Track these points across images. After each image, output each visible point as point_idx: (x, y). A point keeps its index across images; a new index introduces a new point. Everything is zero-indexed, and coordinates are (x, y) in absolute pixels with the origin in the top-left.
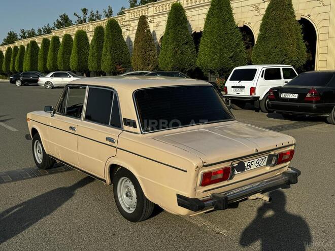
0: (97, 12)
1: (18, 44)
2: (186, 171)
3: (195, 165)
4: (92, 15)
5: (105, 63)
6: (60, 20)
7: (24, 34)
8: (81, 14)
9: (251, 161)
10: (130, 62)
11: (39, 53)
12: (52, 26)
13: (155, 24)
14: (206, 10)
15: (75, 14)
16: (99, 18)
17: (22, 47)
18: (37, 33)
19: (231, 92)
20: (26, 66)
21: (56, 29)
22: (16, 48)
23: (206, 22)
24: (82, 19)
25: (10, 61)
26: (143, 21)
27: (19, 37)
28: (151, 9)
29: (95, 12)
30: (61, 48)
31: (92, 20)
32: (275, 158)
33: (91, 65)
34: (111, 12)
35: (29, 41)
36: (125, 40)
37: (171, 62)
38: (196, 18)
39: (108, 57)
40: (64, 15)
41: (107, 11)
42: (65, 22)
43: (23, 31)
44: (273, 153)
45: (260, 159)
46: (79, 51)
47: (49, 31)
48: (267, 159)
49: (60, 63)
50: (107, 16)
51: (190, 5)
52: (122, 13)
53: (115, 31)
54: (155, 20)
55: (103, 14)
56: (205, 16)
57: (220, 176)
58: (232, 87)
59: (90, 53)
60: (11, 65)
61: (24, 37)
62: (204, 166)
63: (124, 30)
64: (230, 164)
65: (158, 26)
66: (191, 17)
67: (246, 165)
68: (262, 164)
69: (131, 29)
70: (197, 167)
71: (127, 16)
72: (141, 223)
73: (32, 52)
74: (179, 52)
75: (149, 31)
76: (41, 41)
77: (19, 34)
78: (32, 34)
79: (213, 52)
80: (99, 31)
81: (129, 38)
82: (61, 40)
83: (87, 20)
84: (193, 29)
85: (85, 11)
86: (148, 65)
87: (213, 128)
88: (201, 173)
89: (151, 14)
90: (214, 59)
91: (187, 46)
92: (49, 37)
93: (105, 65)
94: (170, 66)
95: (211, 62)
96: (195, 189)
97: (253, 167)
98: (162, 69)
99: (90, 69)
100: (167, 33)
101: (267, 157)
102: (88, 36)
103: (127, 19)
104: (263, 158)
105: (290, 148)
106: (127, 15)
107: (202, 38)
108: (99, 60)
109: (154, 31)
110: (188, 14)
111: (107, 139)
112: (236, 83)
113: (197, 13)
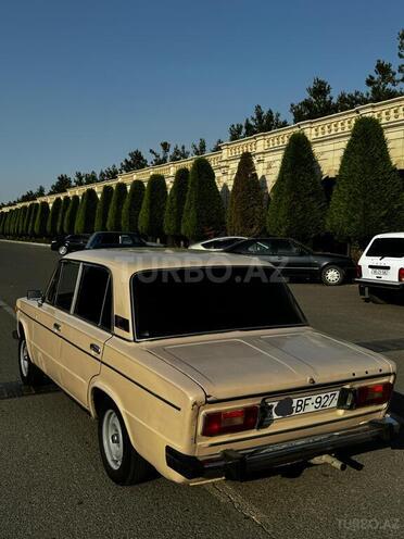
0: (183, 148)
1: (70, 193)
2: (179, 409)
3: (192, 399)
4: (177, 152)
5: (187, 223)
6: (129, 159)
7: (81, 179)
8: (160, 151)
9: (303, 399)
10: (224, 223)
11: (99, 207)
12: (118, 167)
13: (266, 166)
14: (343, 143)
15: (151, 151)
16: (185, 156)
17: (76, 197)
18: (98, 177)
19: (368, 275)
20: (78, 226)
21: (124, 172)
22: (67, 198)
23: (342, 162)
24: (161, 157)
25: (57, 217)
26: (246, 161)
27: (74, 184)
28: (260, 143)
29: (180, 148)
30: (127, 200)
31: (174, 159)
32: (351, 396)
33: (168, 226)
34: (203, 147)
35: (84, 189)
36: (220, 189)
37: (286, 223)
38: (330, 155)
39: (192, 214)
40: (136, 152)
41: (198, 147)
42: (137, 162)
43: (79, 175)
44: (348, 387)
45: (323, 396)
46: (152, 205)
47: (113, 175)
48: (337, 397)
49: (125, 222)
50: (197, 153)
51: (320, 135)
52: (218, 149)
53: (205, 175)
54: (266, 159)
55: (191, 150)
56: (341, 153)
57: (239, 421)
58: (370, 267)
59: (167, 208)
60: (59, 224)
61: (80, 184)
62: (207, 402)
63: (218, 174)
64: (259, 402)
65: (269, 167)
66: (322, 153)
67: (295, 404)
68: (327, 404)
69: (230, 172)
70: (195, 403)
71: (225, 154)
72: (130, 488)
73: (88, 205)
74: (300, 208)
75: (256, 175)
76: (101, 190)
77: (73, 178)
78: (92, 179)
79: (353, 209)
80: (182, 175)
81: (225, 186)
82: (129, 188)
83: (168, 159)
84: (325, 173)
85: (165, 146)
86: (252, 227)
87: (259, 337)
88: (203, 413)
89: (260, 149)
90: (353, 220)
91: (311, 199)
92: (113, 183)
93: (187, 227)
94: (284, 230)
95: (349, 223)
96: (194, 440)
97: (310, 408)
98: (271, 234)
99: (166, 232)
100: (281, 179)
101: (338, 393)
102: (168, 182)
103: (224, 158)
104: (329, 394)
105: (385, 380)
106: (225, 152)
107: (335, 187)
108: (179, 219)
109: (263, 176)
110: (316, 149)
111: (92, 346)
112: (376, 261)
113: (331, 147)
